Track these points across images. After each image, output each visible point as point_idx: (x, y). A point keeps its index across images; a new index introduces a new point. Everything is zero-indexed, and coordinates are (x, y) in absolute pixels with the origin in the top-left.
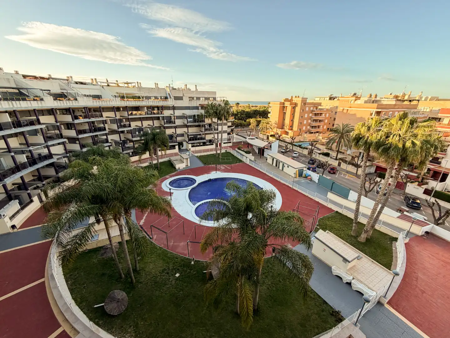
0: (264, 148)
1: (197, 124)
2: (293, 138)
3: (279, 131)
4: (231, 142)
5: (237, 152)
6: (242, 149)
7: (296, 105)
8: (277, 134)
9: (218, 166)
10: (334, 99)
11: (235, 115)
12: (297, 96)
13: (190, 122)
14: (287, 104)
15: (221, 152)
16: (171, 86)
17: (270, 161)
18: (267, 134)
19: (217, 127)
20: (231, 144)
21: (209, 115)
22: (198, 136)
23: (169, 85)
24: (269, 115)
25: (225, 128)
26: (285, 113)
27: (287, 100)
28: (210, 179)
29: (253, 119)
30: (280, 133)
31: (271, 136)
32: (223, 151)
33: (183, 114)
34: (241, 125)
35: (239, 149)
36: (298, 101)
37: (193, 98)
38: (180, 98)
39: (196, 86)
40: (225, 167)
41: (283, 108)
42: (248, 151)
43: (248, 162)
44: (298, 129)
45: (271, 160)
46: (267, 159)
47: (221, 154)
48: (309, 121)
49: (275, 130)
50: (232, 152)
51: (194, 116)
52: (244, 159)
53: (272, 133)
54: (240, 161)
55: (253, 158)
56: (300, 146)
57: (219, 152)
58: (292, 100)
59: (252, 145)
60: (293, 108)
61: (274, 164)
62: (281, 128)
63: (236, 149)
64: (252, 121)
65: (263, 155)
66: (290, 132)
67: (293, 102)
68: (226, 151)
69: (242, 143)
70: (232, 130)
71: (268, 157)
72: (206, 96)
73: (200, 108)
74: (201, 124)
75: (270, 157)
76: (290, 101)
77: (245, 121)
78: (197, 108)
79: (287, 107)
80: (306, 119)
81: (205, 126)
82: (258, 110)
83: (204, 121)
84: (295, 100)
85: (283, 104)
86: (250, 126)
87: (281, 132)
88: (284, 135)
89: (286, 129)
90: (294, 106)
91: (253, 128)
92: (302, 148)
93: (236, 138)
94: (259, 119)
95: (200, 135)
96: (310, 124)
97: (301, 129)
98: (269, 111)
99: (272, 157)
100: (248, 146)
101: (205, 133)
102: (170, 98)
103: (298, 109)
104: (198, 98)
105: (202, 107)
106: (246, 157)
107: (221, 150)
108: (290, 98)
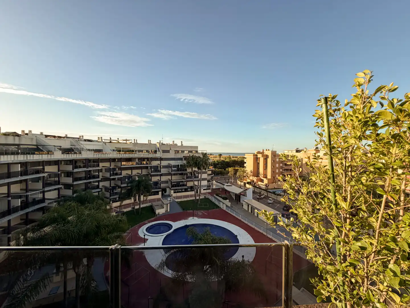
0: (240, 194)
1: (180, 172)
2: (267, 186)
3: (255, 179)
4: (210, 189)
5: (215, 197)
6: (220, 196)
7: (267, 156)
8: (254, 181)
9: (196, 212)
10: (300, 152)
11: (215, 165)
12: (268, 150)
13: (174, 171)
14: (259, 156)
15: (199, 198)
16: (161, 142)
17: (245, 207)
18: (244, 181)
19: (198, 175)
20: (210, 191)
21: (189, 165)
22: (181, 183)
23: (160, 141)
24: (245, 165)
25: (204, 176)
26: (259, 163)
27: (259, 153)
28: (186, 225)
29: (232, 168)
30: (255, 180)
31: (248, 183)
32: (202, 197)
33: (169, 164)
34: (221, 173)
35: (217, 195)
36: (269, 153)
37: (178, 152)
38: (168, 152)
39: (182, 142)
40: (202, 213)
41: (256, 159)
42: (225, 197)
43: (225, 208)
44: (271, 177)
45: (247, 206)
46: (243, 205)
47: (200, 200)
48: (281, 170)
49: (251, 178)
50: (210, 197)
51: (178, 166)
52: (221, 205)
53: (249, 181)
54: (218, 207)
55: (229, 204)
56: (274, 193)
57: (198, 198)
58: (264, 153)
59: (229, 192)
60: (265, 159)
61: (250, 211)
62: (256, 176)
63: (215, 195)
64: (230, 169)
65: (240, 201)
66: (265, 179)
67: (265, 154)
68: (205, 197)
69: (221, 190)
70: (212, 178)
71: (244, 203)
72: (190, 150)
73: (183, 159)
74: (184, 172)
75: (246, 203)
76: (262, 153)
77: (225, 170)
78: (181, 159)
79: (260, 158)
80: (277, 168)
81: (187, 175)
82: (236, 160)
83: (186, 170)
84: (266, 153)
85: (256, 156)
86: (229, 174)
87: (257, 180)
88: (259, 183)
89: (261, 177)
90: (266, 158)
91: (231, 176)
92: (276, 194)
93: (215, 185)
94: (237, 168)
95: (182, 182)
96: (282, 173)
97: (274, 177)
98: (245, 161)
99: (247, 203)
100: (226, 193)
101: (187, 180)
102: (159, 151)
103: (269, 161)
104: (183, 152)
105: (186, 158)
106: (223, 203)
107: (200, 196)
108: (262, 151)
